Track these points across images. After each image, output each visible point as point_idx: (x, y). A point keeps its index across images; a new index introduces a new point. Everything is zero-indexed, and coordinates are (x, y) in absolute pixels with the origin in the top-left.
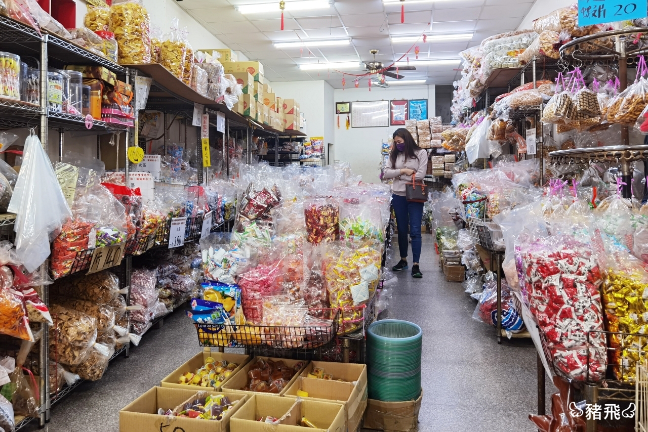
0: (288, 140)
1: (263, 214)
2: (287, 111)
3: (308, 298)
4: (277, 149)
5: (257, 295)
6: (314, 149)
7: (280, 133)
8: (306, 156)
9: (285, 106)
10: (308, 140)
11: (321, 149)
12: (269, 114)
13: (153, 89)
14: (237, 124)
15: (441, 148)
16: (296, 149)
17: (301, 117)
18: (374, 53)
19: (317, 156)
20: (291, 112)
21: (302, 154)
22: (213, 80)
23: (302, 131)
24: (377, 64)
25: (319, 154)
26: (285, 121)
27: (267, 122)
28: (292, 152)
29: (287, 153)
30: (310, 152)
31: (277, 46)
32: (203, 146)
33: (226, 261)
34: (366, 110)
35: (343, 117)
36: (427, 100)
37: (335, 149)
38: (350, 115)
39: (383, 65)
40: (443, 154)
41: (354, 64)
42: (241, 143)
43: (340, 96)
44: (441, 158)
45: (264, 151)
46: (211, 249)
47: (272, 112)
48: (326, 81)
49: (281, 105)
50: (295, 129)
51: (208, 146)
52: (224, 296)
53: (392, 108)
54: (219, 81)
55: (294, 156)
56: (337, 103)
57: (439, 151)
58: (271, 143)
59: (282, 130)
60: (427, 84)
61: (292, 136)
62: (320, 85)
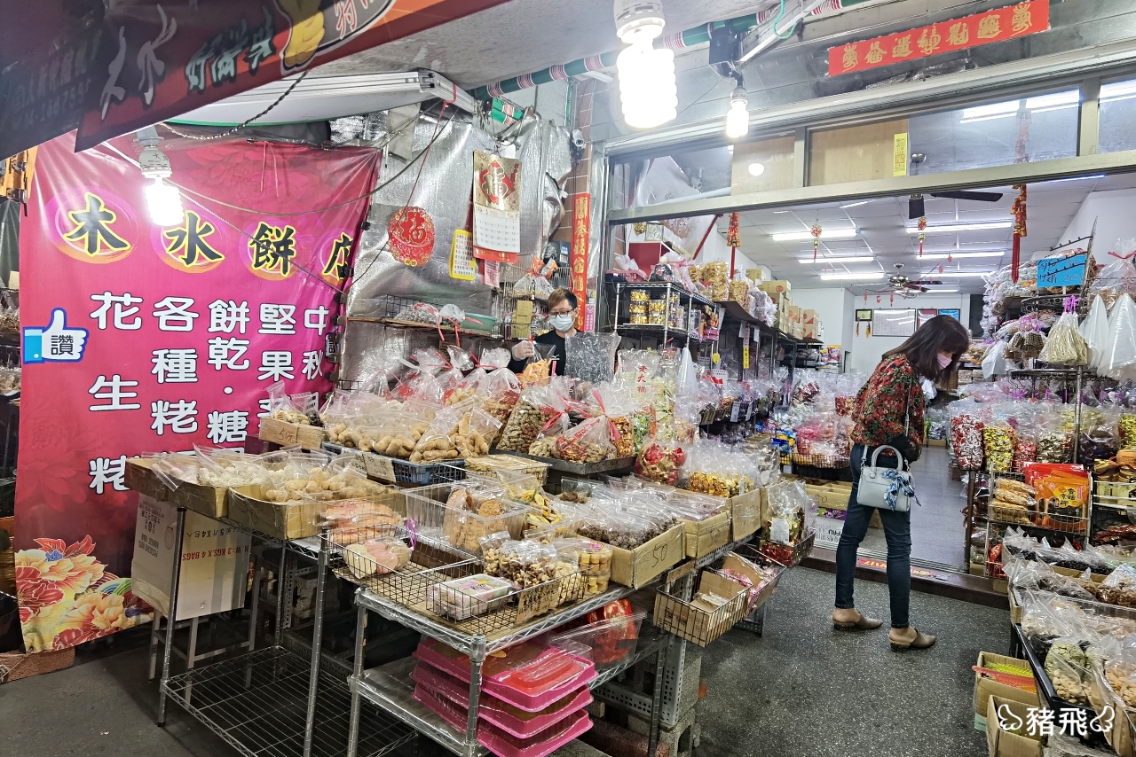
0: (804, 347)
1: (808, 398)
2: (807, 320)
3: (837, 445)
4: (794, 355)
5: (807, 441)
6: (830, 357)
7: (798, 341)
8: (822, 363)
9: (805, 316)
10: (825, 349)
11: (838, 357)
12: (793, 324)
13: (726, 314)
14: (766, 334)
15: (969, 362)
16: (813, 355)
17: (819, 325)
18: (899, 267)
19: (834, 364)
20: (811, 322)
21: (818, 361)
22: (760, 304)
23: (819, 339)
24: (902, 278)
25: (836, 362)
26: (805, 330)
27: (791, 332)
28: (808, 359)
29: (803, 359)
30: (826, 359)
31: (801, 261)
32: (745, 352)
33: (789, 420)
34: (890, 317)
35: (863, 325)
36: (959, 310)
37: (853, 358)
38: (871, 323)
39: (907, 279)
40: (972, 369)
41: (877, 275)
42: (763, 350)
43: (859, 303)
44: (969, 373)
45: (781, 357)
46: (780, 414)
47: (795, 323)
48: (847, 289)
49: (802, 316)
50: (813, 337)
51: (748, 352)
52: (789, 438)
53: (918, 314)
54: (764, 304)
55: (809, 363)
56: (857, 310)
57: (966, 365)
58: (788, 349)
59: (801, 339)
60: (961, 293)
61: (810, 343)
62: (840, 294)
